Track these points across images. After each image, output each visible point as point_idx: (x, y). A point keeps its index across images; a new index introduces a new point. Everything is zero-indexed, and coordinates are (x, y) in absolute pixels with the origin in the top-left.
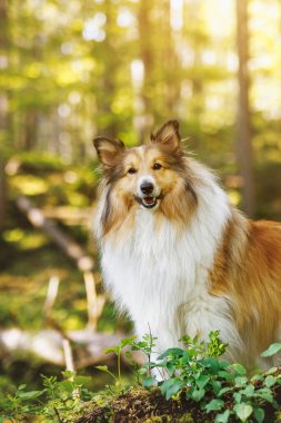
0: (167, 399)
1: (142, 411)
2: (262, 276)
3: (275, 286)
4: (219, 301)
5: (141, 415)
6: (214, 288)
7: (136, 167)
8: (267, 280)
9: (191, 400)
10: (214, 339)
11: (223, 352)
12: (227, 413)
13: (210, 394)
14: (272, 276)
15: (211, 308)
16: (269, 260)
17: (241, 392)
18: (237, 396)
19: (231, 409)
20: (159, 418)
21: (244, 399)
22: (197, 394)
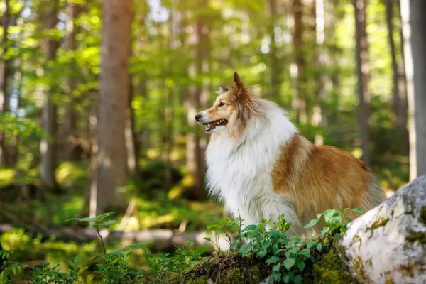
0: (243, 256)
1: (228, 265)
2: (319, 179)
3: (329, 187)
5: (227, 268)
8: (323, 183)
9: (259, 257)
10: (281, 219)
11: (287, 228)
12: (279, 265)
13: (270, 253)
14: (326, 180)
16: (325, 170)
17: (290, 251)
18: (287, 255)
19: (281, 263)
21: (292, 256)
22: (262, 253)
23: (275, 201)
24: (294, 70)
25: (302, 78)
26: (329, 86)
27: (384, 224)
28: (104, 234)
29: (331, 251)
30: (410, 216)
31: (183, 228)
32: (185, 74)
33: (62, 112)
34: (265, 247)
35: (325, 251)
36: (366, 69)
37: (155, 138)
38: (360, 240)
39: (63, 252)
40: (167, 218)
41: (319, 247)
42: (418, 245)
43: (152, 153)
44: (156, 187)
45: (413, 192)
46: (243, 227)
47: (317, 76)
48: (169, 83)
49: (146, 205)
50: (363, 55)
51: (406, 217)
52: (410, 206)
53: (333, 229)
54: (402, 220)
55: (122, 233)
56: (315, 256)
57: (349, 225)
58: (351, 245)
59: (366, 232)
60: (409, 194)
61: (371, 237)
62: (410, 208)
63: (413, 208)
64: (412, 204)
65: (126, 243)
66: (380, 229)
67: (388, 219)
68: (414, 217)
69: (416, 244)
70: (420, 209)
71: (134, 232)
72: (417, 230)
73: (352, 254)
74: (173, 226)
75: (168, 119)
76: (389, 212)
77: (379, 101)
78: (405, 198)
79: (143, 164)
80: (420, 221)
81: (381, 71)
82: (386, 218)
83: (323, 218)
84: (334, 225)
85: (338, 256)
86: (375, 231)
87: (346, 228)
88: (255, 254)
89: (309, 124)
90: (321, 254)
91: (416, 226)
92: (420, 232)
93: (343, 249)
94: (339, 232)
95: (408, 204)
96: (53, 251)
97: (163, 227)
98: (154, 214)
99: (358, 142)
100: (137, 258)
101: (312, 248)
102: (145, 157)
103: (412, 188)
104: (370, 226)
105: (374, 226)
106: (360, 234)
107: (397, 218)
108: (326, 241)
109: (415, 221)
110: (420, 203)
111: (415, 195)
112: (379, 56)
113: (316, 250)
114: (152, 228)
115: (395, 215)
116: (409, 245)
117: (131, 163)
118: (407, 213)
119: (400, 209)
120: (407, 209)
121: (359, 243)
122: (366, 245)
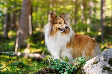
0: (52, 69)
4: (69, 50)
5: (47, 73)
6: (68, 46)
7: (61, 22)
11: (68, 61)
13: (60, 69)
14: (79, 45)
15: (67, 51)
18: (66, 70)
19: (64, 73)
20: (50, 73)
22: (58, 69)
23: (66, 51)
24: (82, 7)
25: (85, 10)
26: (93, 13)
27: (97, 63)
28: (19, 54)
29: (80, 70)
30: (105, 61)
31: (43, 54)
32: (48, 7)
33: (12, 15)
34: (59, 67)
35: (78, 70)
36: (104, 8)
37: (39, 25)
38: (89, 68)
39: (6, 58)
40: (39, 50)
41: (76, 68)
42: (107, 71)
43: (38, 29)
44: (38, 40)
45: (107, 53)
46: (54, 60)
47: (89, 9)
48: (43, 9)
49: (34, 45)
50: (103, 4)
51: (104, 61)
52: (105, 58)
53: (81, 63)
54: (103, 62)
55: (25, 54)
56: (75, 71)
57: (86, 62)
58: (86, 69)
59: (91, 65)
60: (106, 54)
61: (92, 67)
62: (105, 59)
63: (106, 59)
64: (106, 57)
65: (26, 57)
66: (96, 64)
67: (98, 62)
68: (106, 62)
69: (106, 71)
70: (109, 59)
71: (28, 54)
72: (107, 66)
73: (86, 72)
74: (40, 53)
75: (43, 20)
76: (99, 59)
77: (108, 18)
78: (104, 55)
79: (34, 32)
80: (108, 63)
81: (109, 9)
82: (97, 61)
83: (78, 59)
84: (81, 62)
85: (82, 72)
86: (94, 65)
87: (85, 63)
88: (56, 69)
89: (86, 24)
90: (77, 71)
91: (107, 65)
92: (108, 67)
93: (84, 70)
94: (83, 64)
95: (105, 57)
96: (3, 58)
97: (37, 53)
98: (35, 49)
99: (100, 30)
100: (28, 62)
101: (74, 68)
102: (35, 30)
103: (107, 52)
104: (92, 63)
105: (94, 63)
106: (89, 66)
107: (101, 61)
108: (78, 67)
109: (107, 63)
110: (109, 57)
111: (107, 54)
112: (108, 4)
113: (75, 69)
114: (34, 53)
115: (101, 60)
116: (104, 71)
117: (31, 32)
118: (104, 60)
119: (102, 58)
120: (104, 59)
121: (88, 68)
122: (91, 70)
